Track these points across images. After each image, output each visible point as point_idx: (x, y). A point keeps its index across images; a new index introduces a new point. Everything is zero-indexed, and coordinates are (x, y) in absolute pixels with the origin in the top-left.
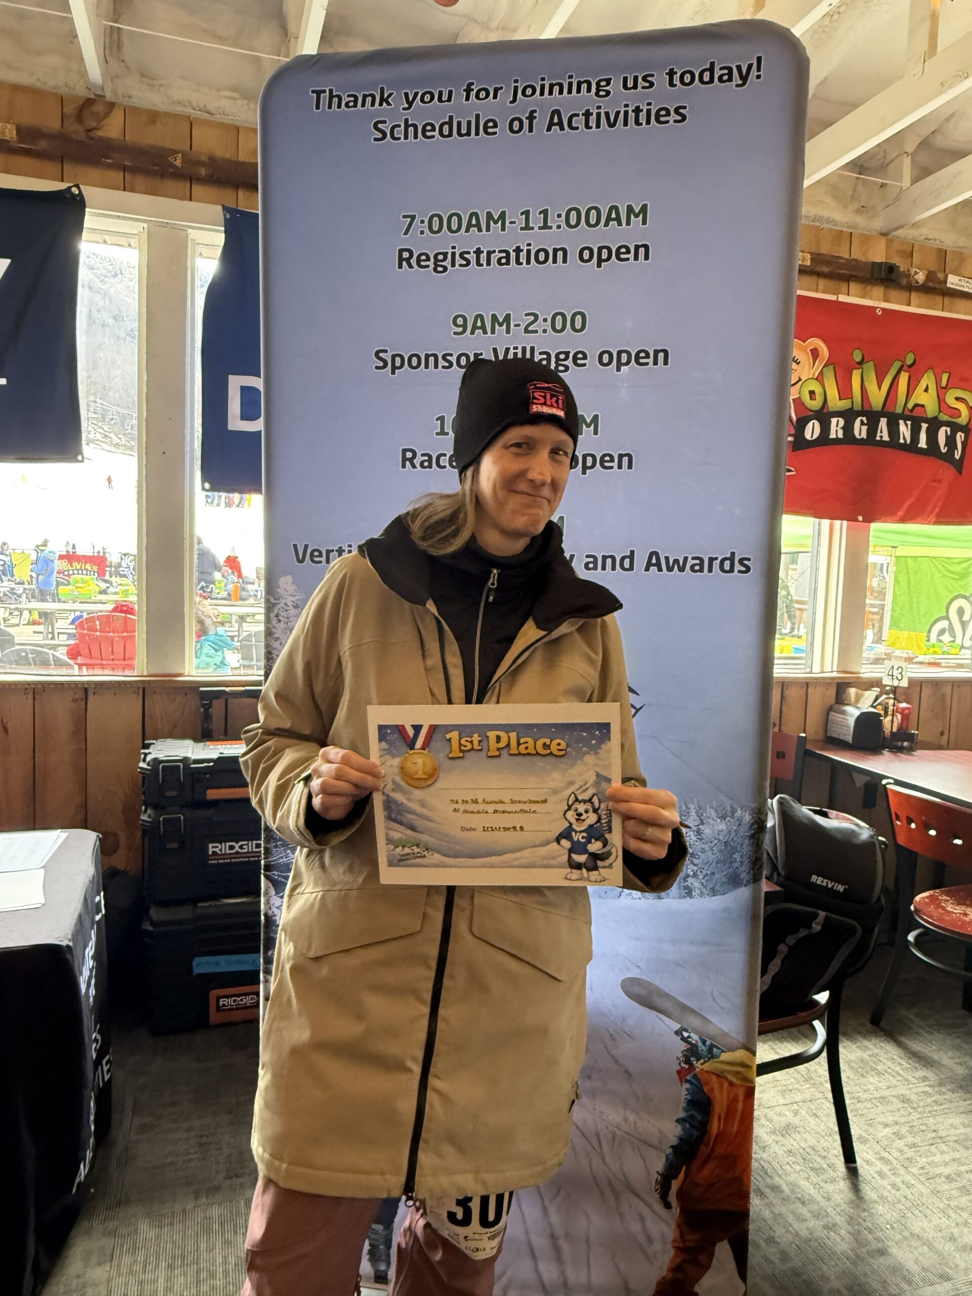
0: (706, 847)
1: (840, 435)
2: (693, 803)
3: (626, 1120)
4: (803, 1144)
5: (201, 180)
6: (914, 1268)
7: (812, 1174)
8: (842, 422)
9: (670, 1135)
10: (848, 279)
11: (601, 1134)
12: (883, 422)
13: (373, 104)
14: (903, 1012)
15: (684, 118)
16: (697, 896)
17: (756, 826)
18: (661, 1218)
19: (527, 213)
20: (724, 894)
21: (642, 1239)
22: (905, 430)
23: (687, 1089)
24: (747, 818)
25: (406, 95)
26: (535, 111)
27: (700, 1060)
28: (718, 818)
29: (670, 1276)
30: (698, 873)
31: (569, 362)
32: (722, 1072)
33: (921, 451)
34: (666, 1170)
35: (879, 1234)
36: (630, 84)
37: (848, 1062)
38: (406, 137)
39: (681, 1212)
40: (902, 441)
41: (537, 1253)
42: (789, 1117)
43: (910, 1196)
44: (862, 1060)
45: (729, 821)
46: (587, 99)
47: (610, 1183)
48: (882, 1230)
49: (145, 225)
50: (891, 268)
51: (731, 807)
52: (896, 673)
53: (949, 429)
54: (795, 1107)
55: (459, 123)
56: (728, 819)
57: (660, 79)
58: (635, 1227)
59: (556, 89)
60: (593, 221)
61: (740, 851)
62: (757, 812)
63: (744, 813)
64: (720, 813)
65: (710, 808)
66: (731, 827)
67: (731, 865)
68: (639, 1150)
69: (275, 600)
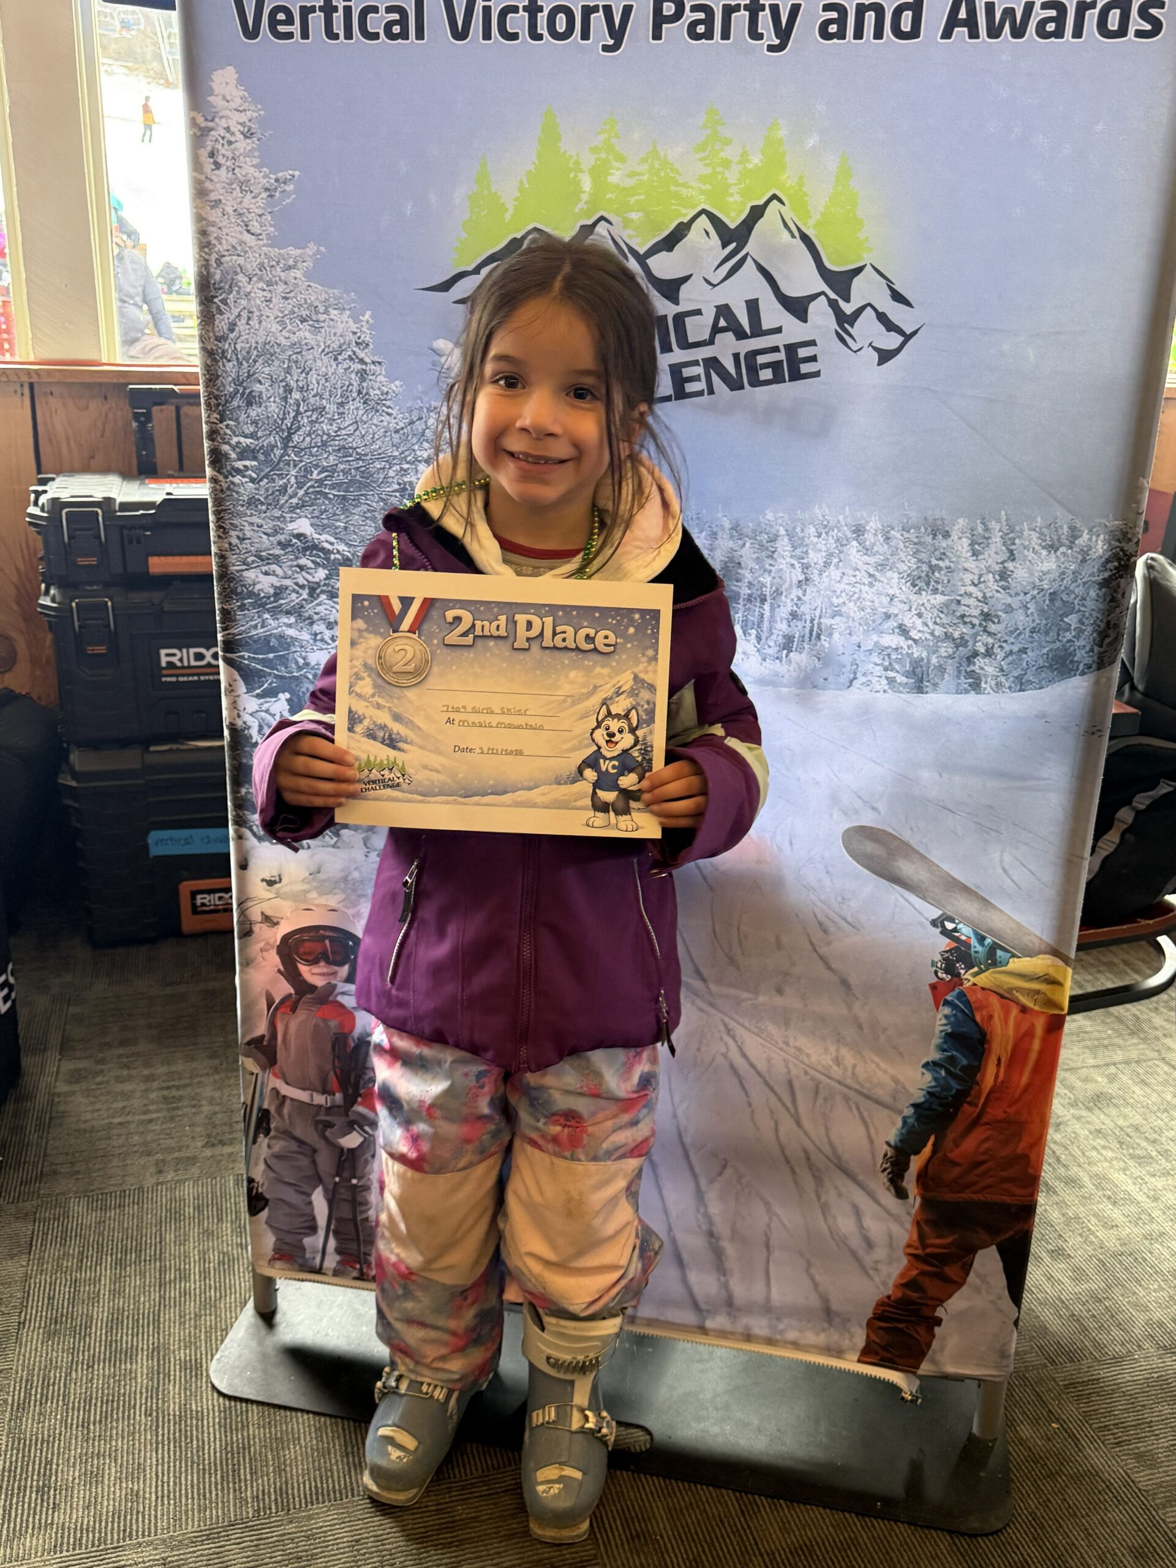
0: (1015, 602)
2: (998, 520)
3: (838, 1061)
9: (912, 1090)
11: (796, 1085)
16: (988, 689)
17: (1116, 564)
18: (888, 1212)
20: (1041, 688)
21: (856, 1242)
23: (946, 1017)
24: (1100, 547)
27: (973, 967)
28: (1043, 548)
29: (900, 1295)
30: (996, 650)
32: (1012, 989)
34: (901, 1141)
39: (922, 1206)
41: (686, 1258)
45: (1064, 554)
47: (808, 1158)
51: (1073, 529)
56: (1063, 549)
58: (846, 1224)
61: (1079, 611)
62: (1120, 537)
63: (1094, 538)
64: (1048, 538)
65: (1030, 529)
66: (1067, 565)
67: (1059, 635)
68: (858, 1108)
69: (206, 120)
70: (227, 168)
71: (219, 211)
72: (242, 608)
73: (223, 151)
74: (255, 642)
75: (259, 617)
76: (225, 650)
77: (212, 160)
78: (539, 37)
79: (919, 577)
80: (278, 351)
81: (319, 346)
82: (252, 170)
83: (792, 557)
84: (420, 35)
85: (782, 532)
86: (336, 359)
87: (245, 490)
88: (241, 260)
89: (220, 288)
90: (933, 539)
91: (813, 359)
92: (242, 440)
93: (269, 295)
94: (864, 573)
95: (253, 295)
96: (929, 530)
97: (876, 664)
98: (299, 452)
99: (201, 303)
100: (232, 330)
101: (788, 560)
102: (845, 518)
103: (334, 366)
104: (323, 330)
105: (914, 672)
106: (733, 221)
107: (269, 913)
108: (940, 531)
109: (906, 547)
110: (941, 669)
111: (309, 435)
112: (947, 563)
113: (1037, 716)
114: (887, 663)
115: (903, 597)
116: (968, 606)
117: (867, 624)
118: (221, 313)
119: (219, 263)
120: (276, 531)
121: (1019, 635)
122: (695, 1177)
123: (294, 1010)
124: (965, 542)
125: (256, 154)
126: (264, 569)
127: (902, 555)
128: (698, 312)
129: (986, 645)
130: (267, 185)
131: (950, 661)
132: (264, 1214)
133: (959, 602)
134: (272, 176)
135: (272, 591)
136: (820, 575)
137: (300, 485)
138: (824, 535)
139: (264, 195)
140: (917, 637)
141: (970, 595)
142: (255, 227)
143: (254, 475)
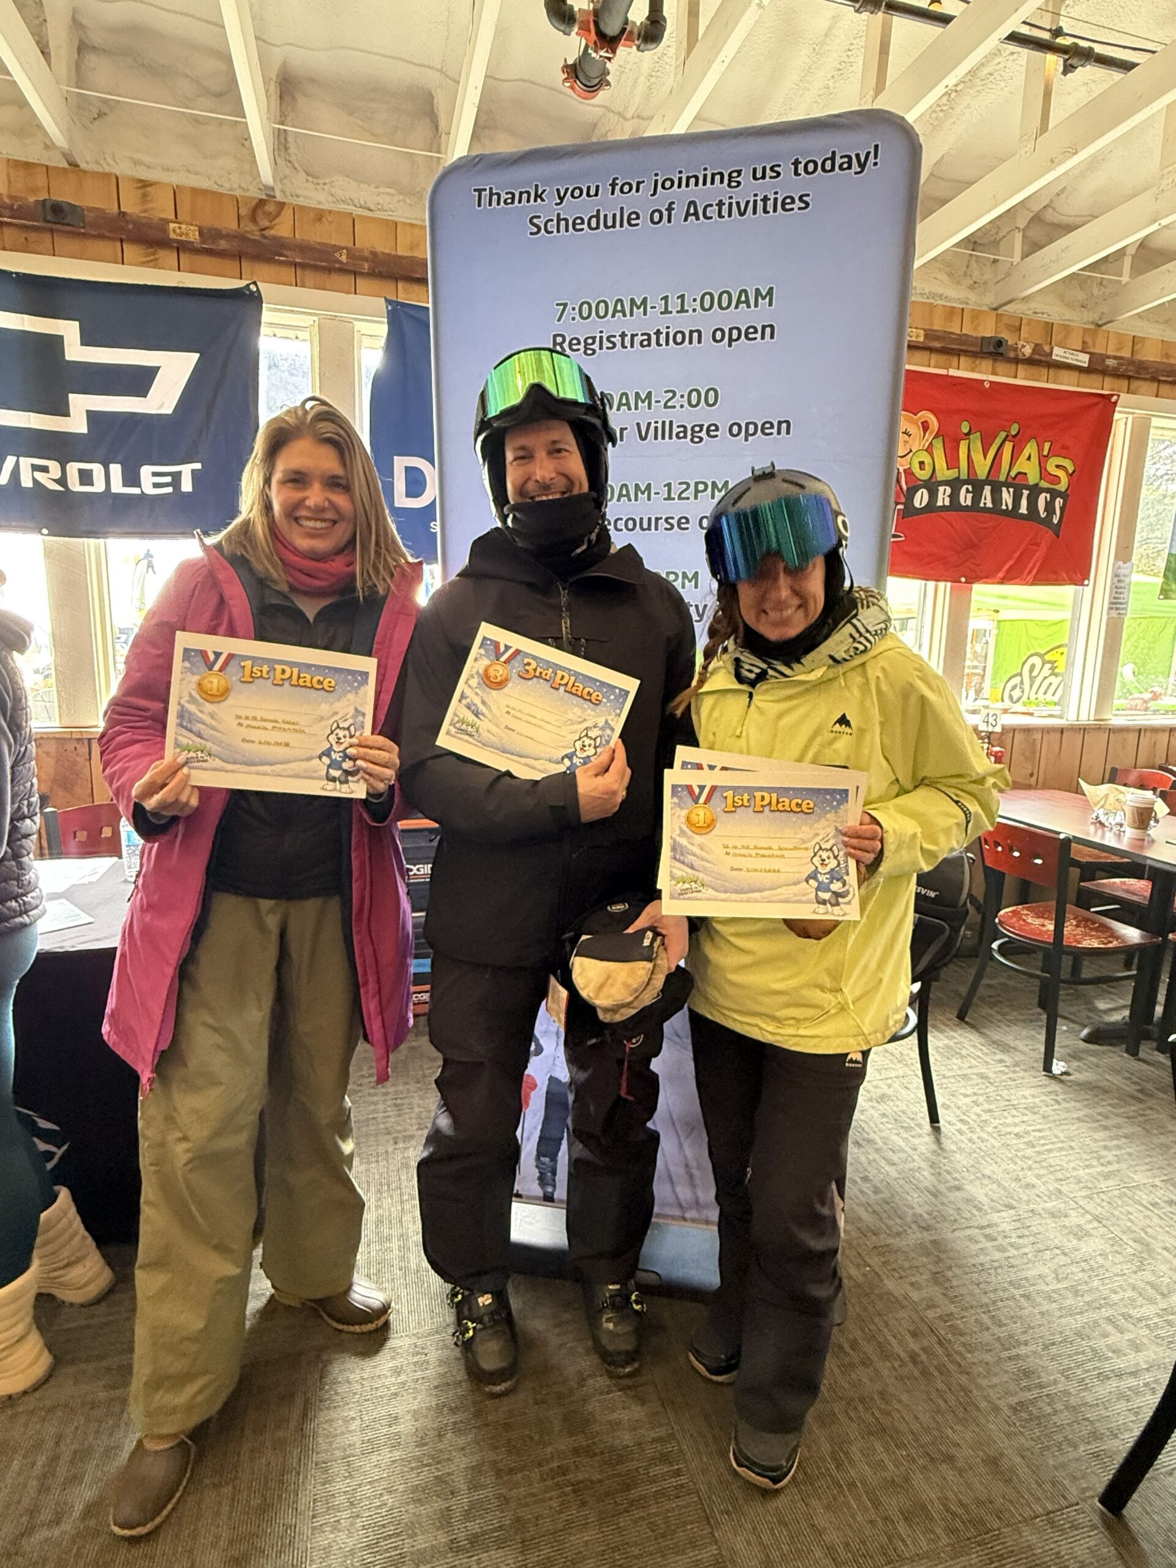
1: (947, 503)
4: (895, 1109)
5: (363, 275)
6: (983, 1199)
7: (902, 1131)
8: (949, 490)
10: (958, 353)
12: (987, 490)
13: (528, 201)
14: (986, 1010)
15: (807, 204)
19: (666, 298)
22: (1007, 497)
25: (558, 190)
26: (673, 203)
31: (703, 434)
33: (1022, 517)
35: (956, 1175)
36: (759, 174)
37: (937, 1048)
38: (558, 231)
40: (1004, 507)
42: (885, 1089)
43: (984, 1148)
44: (948, 1047)
46: (720, 191)
48: (958, 1172)
49: (316, 318)
50: (999, 343)
52: (991, 720)
53: (1048, 496)
54: (890, 1081)
55: (606, 216)
57: (786, 169)
59: (693, 181)
60: (724, 304)
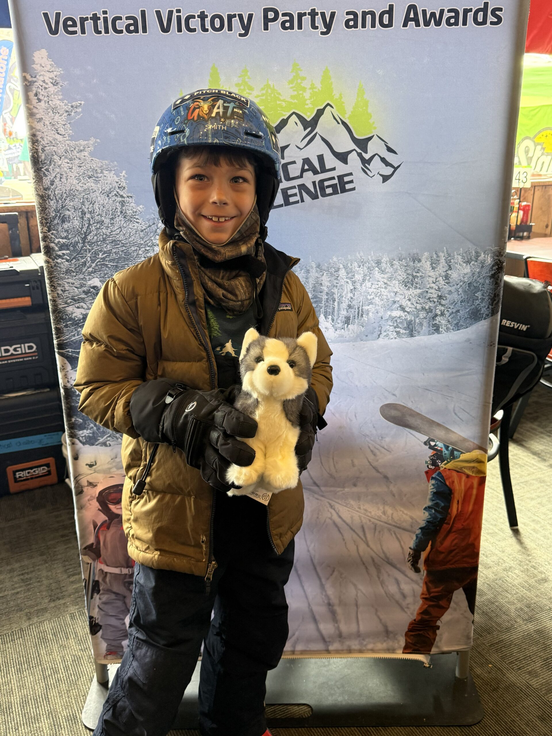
0: (453, 289)
2: (443, 252)
3: (384, 513)
9: (420, 521)
11: (365, 527)
16: (443, 331)
17: (497, 267)
18: (412, 580)
20: (467, 328)
21: (398, 596)
23: (433, 485)
24: (489, 260)
27: (444, 461)
28: (464, 263)
29: (420, 618)
30: (446, 312)
32: (461, 468)
34: (416, 546)
39: (427, 574)
41: (317, 617)
47: (373, 561)
51: (477, 252)
56: (473, 263)
58: (393, 589)
61: (482, 290)
62: (498, 254)
63: (486, 256)
64: (466, 258)
65: (458, 255)
66: (475, 269)
67: (473, 302)
68: (395, 534)
69: (32, 77)
70: (45, 102)
71: (42, 124)
72: (66, 326)
73: (42, 93)
74: (74, 343)
75: (76, 330)
76: (58, 349)
77: (36, 98)
78: (207, 30)
79: (408, 282)
80: (77, 193)
81: (99, 190)
82: (58, 102)
83: (347, 278)
84: (145, 30)
85: (341, 266)
86: (108, 196)
87: (64, 266)
88: (55, 149)
89: (45, 163)
90: (414, 263)
91: (351, 182)
92: (61, 240)
93: (71, 166)
94: (382, 283)
95: (62, 166)
96: (411, 259)
97: (390, 326)
98: (91, 245)
99: (35, 172)
100: (52, 185)
101: (345, 280)
102: (371, 257)
103: (107, 200)
104: (100, 182)
105: (408, 327)
106: (309, 117)
107: (91, 481)
108: (416, 259)
109: (401, 268)
110: (421, 324)
111: (96, 235)
112: (421, 274)
113: (466, 341)
114: (395, 325)
115: (401, 292)
116: (432, 293)
117: (385, 307)
118: (46, 176)
119: (43, 150)
120: (82, 286)
121: (456, 304)
122: (320, 578)
123: (108, 528)
124: (429, 263)
125: (60, 93)
126: (77, 305)
127: (400, 272)
128: (294, 162)
129: (441, 311)
130: (67, 109)
131: (425, 320)
132: (100, 633)
133: (427, 292)
134: (69, 104)
135: (81, 317)
136: (361, 285)
137: (93, 261)
138: (362, 266)
139: (66, 114)
140: (409, 311)
141: (432, 288)
142: (62, 131)
143: (68, 258)
